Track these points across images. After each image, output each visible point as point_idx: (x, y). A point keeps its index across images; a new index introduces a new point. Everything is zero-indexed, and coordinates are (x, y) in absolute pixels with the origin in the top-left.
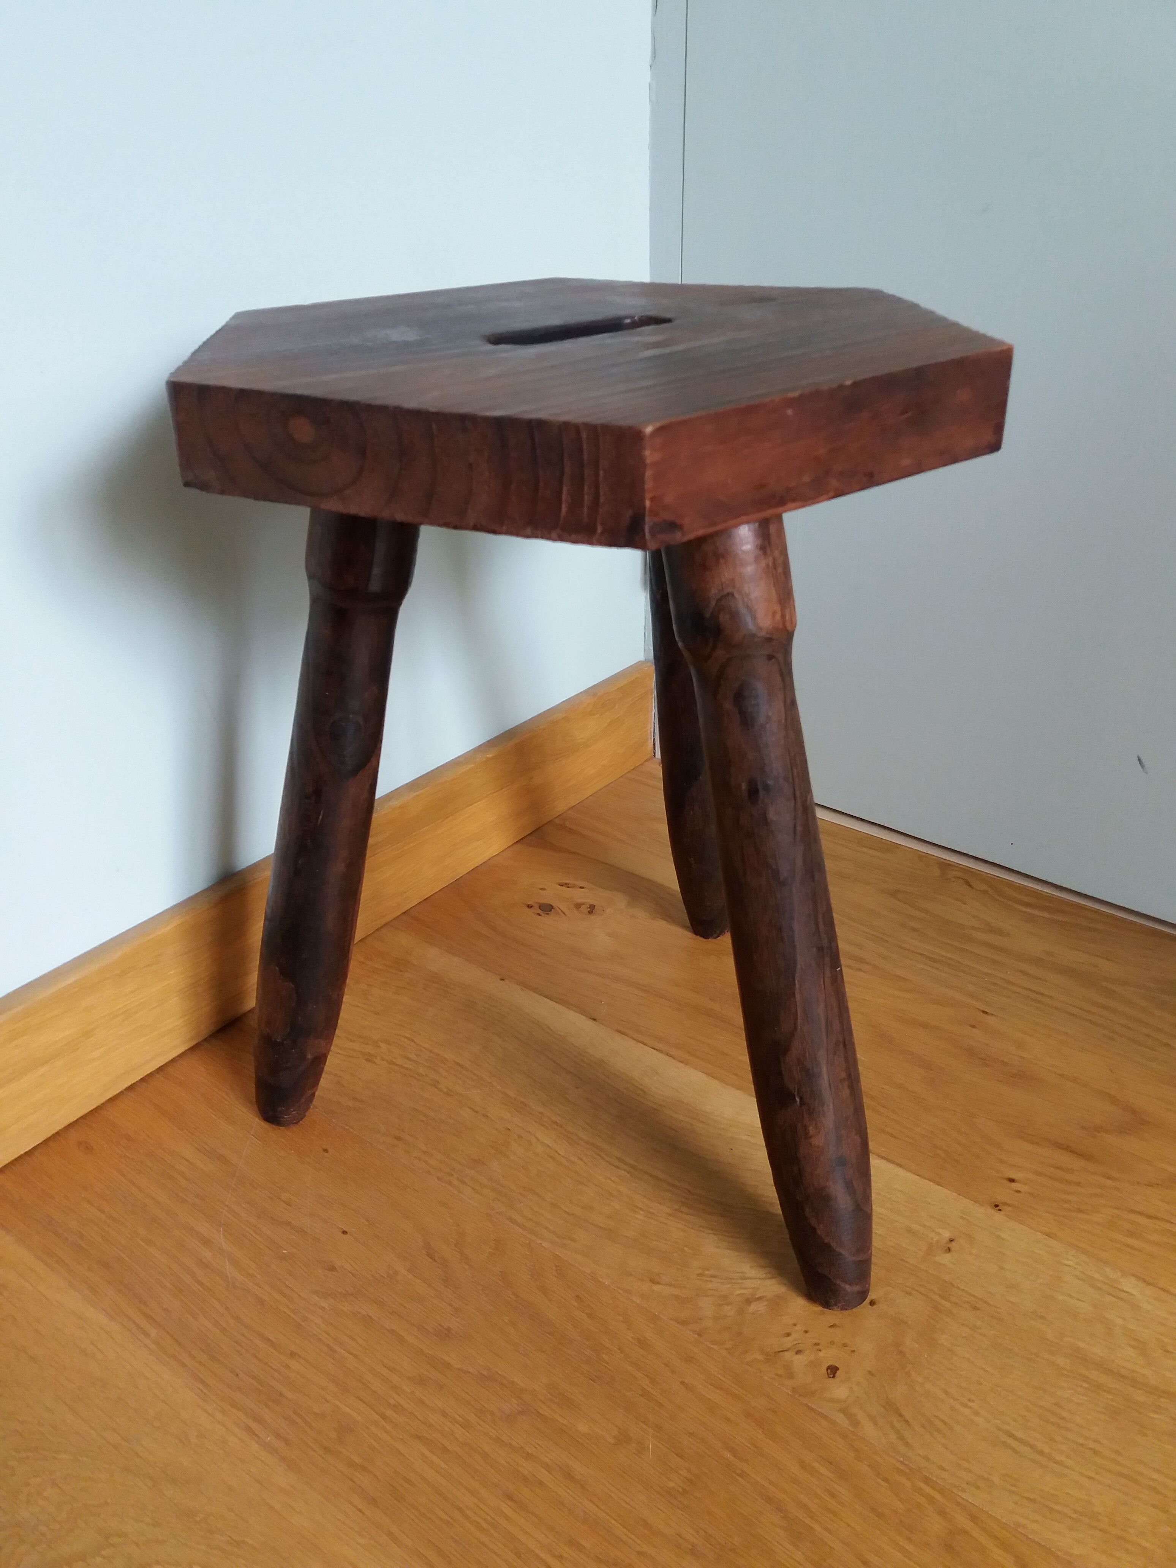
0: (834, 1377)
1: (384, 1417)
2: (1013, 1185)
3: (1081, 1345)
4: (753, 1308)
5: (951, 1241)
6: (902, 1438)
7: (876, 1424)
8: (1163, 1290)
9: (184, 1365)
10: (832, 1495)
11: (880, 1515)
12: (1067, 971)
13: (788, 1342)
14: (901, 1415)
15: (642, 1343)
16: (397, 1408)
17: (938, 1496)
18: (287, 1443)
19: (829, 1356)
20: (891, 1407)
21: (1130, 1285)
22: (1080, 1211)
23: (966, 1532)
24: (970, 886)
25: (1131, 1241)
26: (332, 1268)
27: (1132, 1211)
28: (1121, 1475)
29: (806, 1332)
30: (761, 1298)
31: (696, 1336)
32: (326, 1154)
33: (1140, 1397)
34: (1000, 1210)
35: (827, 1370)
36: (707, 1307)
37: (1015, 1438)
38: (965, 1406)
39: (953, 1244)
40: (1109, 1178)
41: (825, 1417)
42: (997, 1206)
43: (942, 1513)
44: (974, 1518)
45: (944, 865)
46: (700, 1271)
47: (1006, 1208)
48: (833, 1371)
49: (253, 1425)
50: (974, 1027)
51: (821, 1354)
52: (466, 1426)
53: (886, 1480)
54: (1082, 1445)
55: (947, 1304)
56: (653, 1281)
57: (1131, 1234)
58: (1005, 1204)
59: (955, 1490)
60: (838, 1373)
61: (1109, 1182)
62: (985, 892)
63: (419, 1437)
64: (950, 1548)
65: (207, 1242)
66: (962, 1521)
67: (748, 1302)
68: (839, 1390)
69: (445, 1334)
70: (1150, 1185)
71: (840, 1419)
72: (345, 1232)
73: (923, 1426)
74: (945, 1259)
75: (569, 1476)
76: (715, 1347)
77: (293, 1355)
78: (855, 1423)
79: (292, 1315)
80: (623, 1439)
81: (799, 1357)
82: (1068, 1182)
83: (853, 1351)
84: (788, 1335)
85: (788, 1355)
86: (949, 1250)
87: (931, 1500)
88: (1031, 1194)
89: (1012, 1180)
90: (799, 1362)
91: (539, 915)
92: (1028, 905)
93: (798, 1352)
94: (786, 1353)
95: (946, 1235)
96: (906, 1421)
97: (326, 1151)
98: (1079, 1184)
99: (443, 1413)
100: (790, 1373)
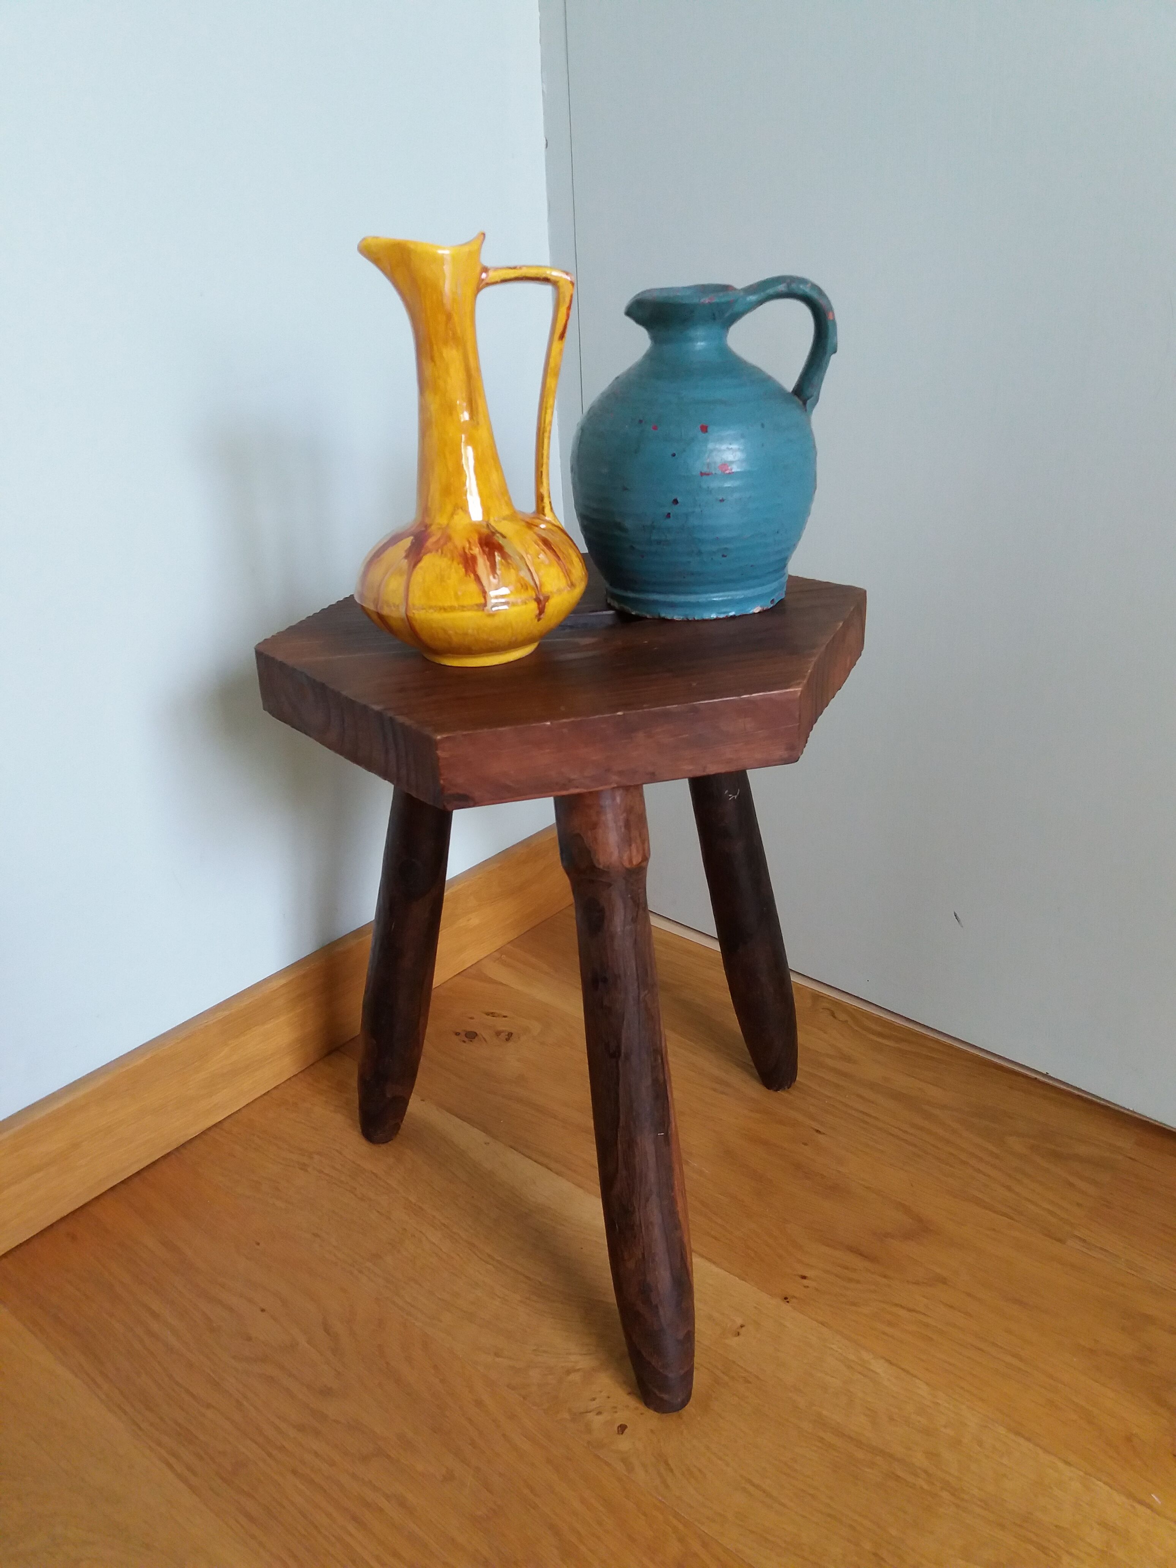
0: (622, 1434)
1: (270, 1455)
2: (805, 1282)
3: (824, 1412)
4: (571, 1377)
5: (742, 1326)
6: (664, 1482)
7: (646, 1471)
8: (904, 1370)
9: (125, 1413)
10: (600, 1524)
11: (633, 1540)
12: (897, 1096)
13: (594, 1405)
14: (668, 1465)
15: (479, 1403)
16: (282, 1449)
17: (681, 1527)
18: (194, 1473)
19: (621, 1417)
20: (662, 1458)
21: (879, 1367)
22: (853, 1304)
23: (696, 1555)
24: (834, 1017)
25: (889, 1330)
26: (249, 1339)
27: (896, 1305)
28: (829, 1515)
29: (609, 1397)
30: (578, 1370)
31: (522, 1399)
32: (258, 1247)
33: (860, 1455)
34: (788, 1302)
35: (618, 1428)
36: (535, 1376)
37: (753, 1485)
38: (721, 1459)
39: (743, 1329)
40: (885, 1277)
41: (608, 1464)
42: (786, 1298)
43: (681, 1540)
44: (705, 1545)
45: (818, 998)
46: (535, 1348)
47: (794, 1300)
48: (622, 1428)
49: (172, 1460)
50: (805, 1144)
51: (616, 1415)
52: (333, 1464)
53: (645, 1514)
54: (803, 1491)
55: (726, 1378)
56: (497, 1355)
57: (890, 1324)
58: (794, 1297)
59: (696, 1523)
60: (626, 1431)
61: (884, 1281)
62: (846, 1021)
63: (294, 1472)
65: (155, 1315)
66: (696, 1547)
67: (568, 1372)
68: (624, 1444)
69: (326, 1392)
70: (917, 1283)
71: (620, 1466)
72: (263, 1310)
73: (683, 1474)
74: (733, 1341)
75: (402, 1503)
76: (535, 1408)
77: (209, 1406)
78: (630, 1468)
79: (211, 1374)
80: (449, 1477)
81: (600, 1417)
82: (850, 1280)
84: (594, 1399)
85: (590, 1415)
86: (738, 1334)
87: (676, 1530)
88: (817, 1290)
89: (804, 1277)
90: (597, 1421)
91: (464, 1042)
92: (880, 1035)
93: (599, 1413)
94: (588, 1414)
95: (739, 1321)
96: (671, 1471)
97: (258, 1244)
98: (858, 1282)
99: (316, 1454)
100: (588, 1429)
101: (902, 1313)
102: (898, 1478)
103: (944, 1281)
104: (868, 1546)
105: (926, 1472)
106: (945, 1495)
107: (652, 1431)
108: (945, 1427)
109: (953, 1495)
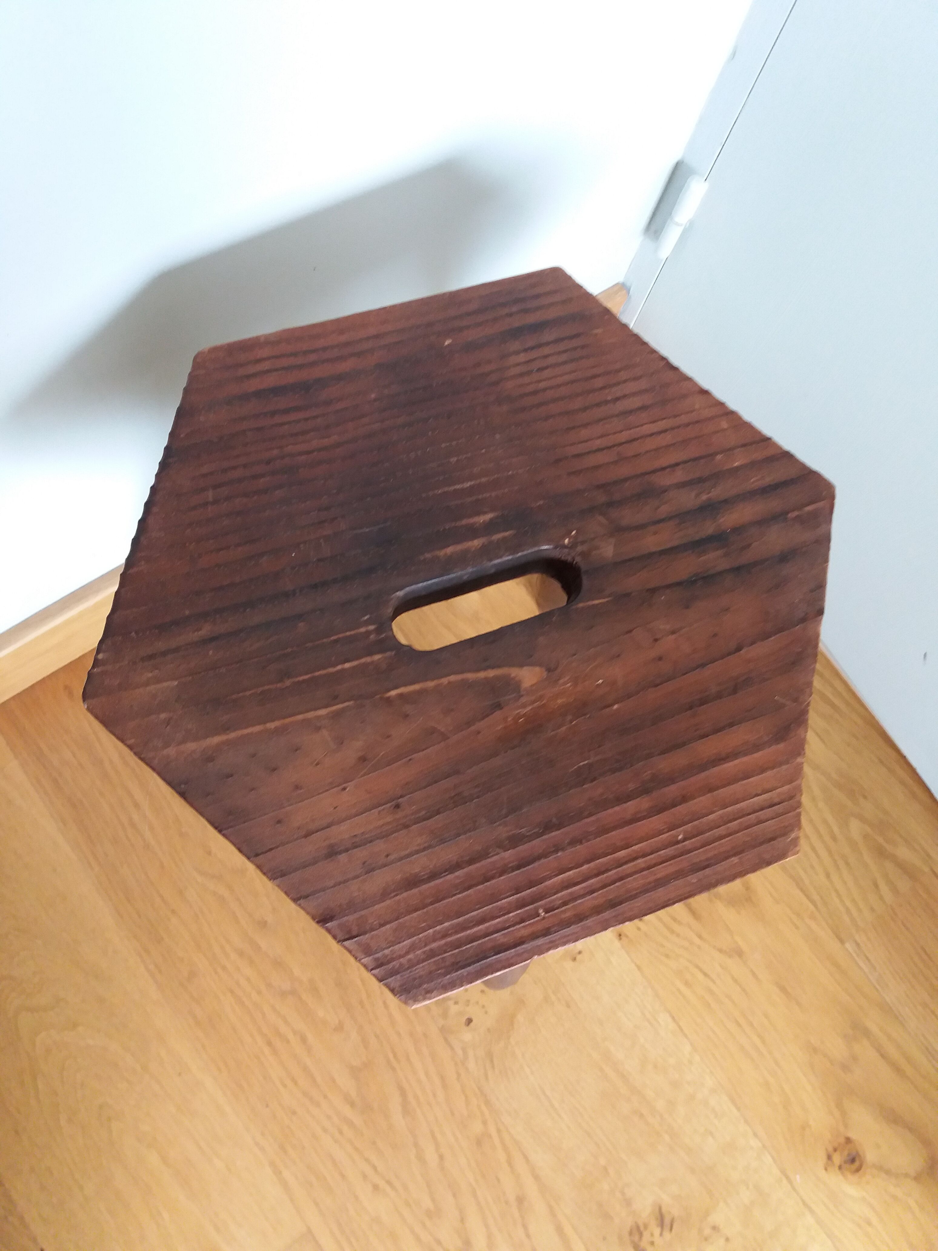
1: (216, 973)
3: (612, 1048)
5: (580, 953)
10: (435, 1095)
11: (453, 1115)
14: (492, 1061)
16: (224, 968)
17: (487, 1112)
18: (160, 971)
19: (471, 1011)
20: (490, 1055)
21: (663, 1018)
22: (667, 956)
23: (490, 1136)
25: (683, 988)
27: (697, 967)
28: (586, 1131)
33: (624, 1090)
34: (621, 939)
35: (466, 1020)
37: (545, 1095)
38: (529, 1067)
41: (452, 1049)
42: (620, 936)
43: (485, 1123)
44: (499, 1131)
47: (625, 938)
48: (469, 1021)
49: (145, 955)
51: (467, 1008)
52: (259, 993)
53: (466, 1096)
54: (577, 1109)
57: (687, 983)
58: (627, 936)
59: (498, 1112)
60: (471, 1024)
61: (697, 941)
63: (232, 992)
64: (478, 1142)
66: (492, 1130)
68: (467, 1036)
69: (263, 924)
70: (721, 951)
71: (460, 1052)
73: (500, 1071)
74: (569, 964)
75: (304, 1040)
77: (173, 912)
78: (466, 1058)
79: (177, 880)
81: (457, 1007)
82: (672, 932)
83: (486, 1012)
86: (574, 959)
87: (483, 1113)
88: (646, 934)
93: (456, 1003)
96: (493, 1066)
98: (678, 935)
99: (248, 979)
101: (699, 976)
102: (641, 1116)
103: (741, 955)
104: (603, 1162)
105: (661, 1115)
107: (489, 1030)
108: (689, 1083)
109: (671, 1138)
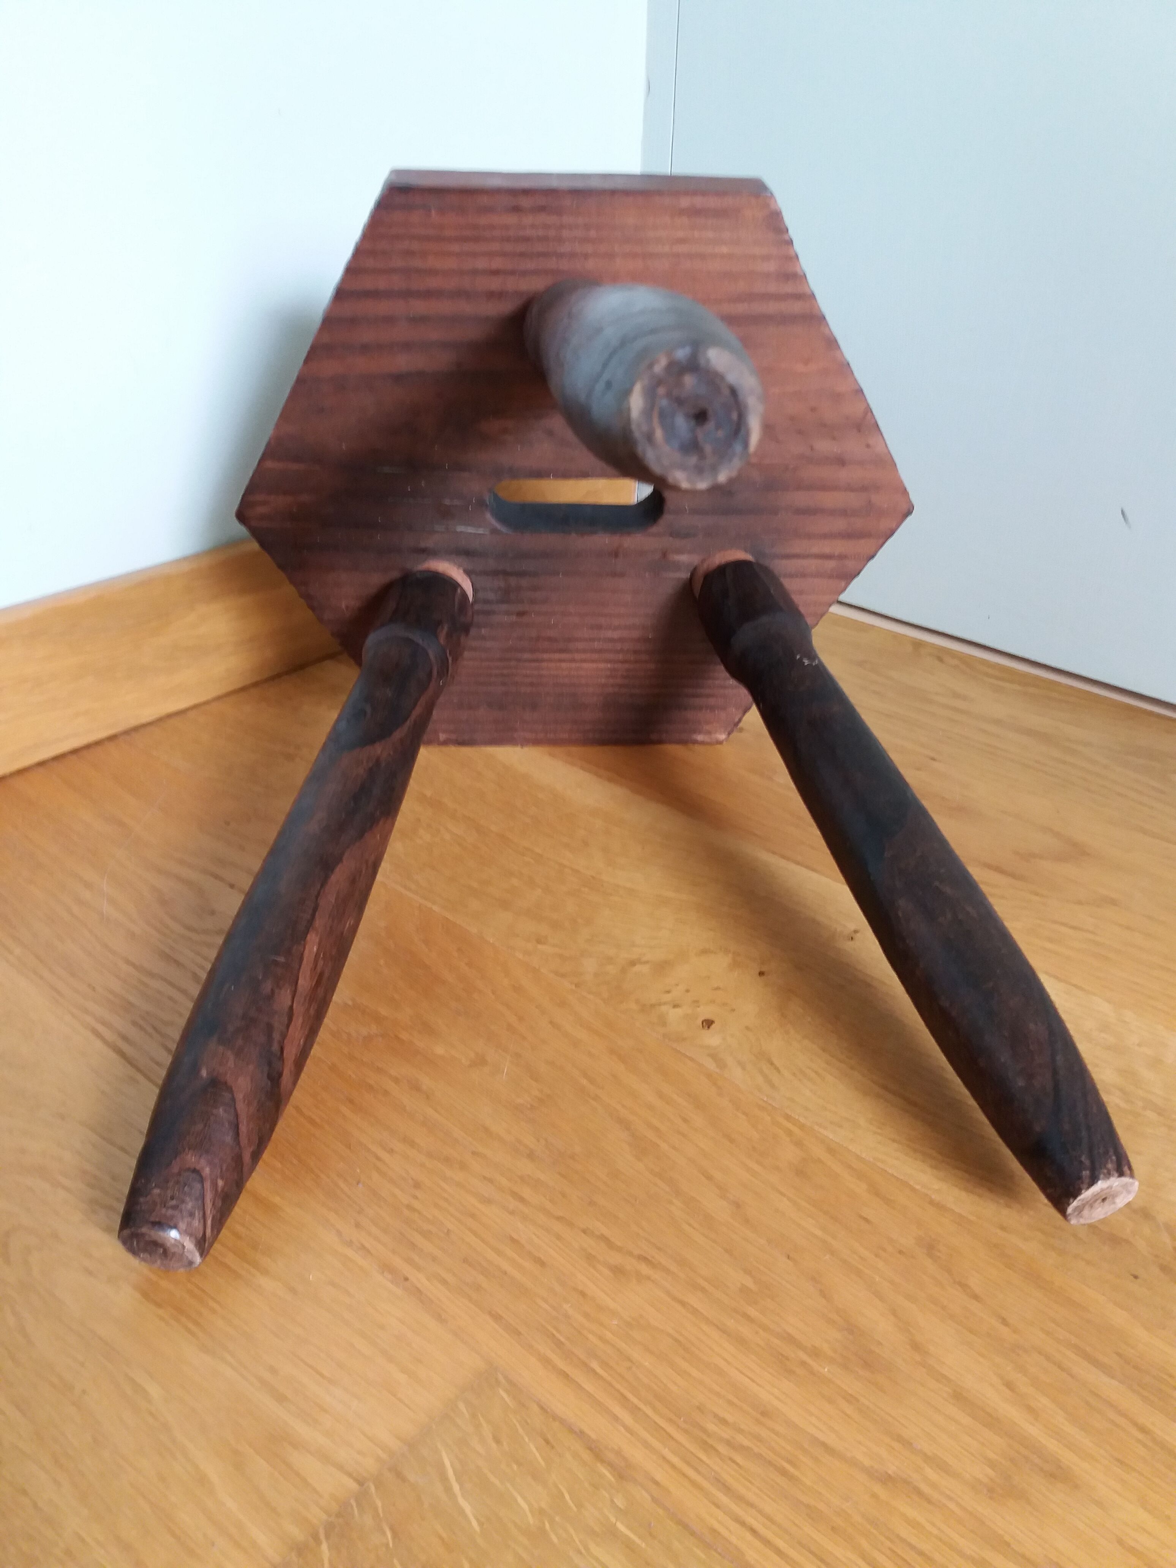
0: (708, 1028)
4: (637, 968)
5: (856, 932)
8: (1075, 986)
9: (41, 977)
10: (686, 1121)
11: (732, 1141)
12: (1030, 732)
13: (667, 997)
14: (772, 1064)
15: (517, 988)
19: (705, 1012)
20: (763, 1057)
24: (942, 659)
27: (1056, 922)
29: (688, 992)
30: (647, 962)
31: (573, 987)
32: (225, 825)
36: (590, 966)
39: (858, 935)
40: (1037, 894)
41: (692, 1059)
45: (918, 645)
46: (588, 938)
48: (708, 1023)
49: (99, 1026)
51: (699, 1009)
53: (745, 1113)
55: (842, 981)
56: (539, 942)
59: (816, 1128)
60: (713, 1026)
62: (956, 666)
64: (800, 1172)
65: (87, 885)
66: (818, 1152)
67: (633, 963)
68: (712, 1039)
70: (1080, 903)
71: (708, 1062)
73: (794, 1074)
74: (848, 946)
75: (415, 1086)
76: (591, 996)
78: (721, 1064)
80: (479, 1062)
81: (678, 1011)
83: (733, 1010)
84: (668, 992)
85: (664, 1008)
86: (852, 939)
87: (790, 1133)
90: (674, 1015)
93: (676, 1006)
94: (662, 1006)
95: (854, 927)
96: (777, 1069)
100: (663, 1021)
101: (1064, 929)
103: (1113, 902)
105: (1121, 1090)
106: (1151, 1115)
107: (747, 1028)
108: (1139, 1045)
109: (1159, 1114)
